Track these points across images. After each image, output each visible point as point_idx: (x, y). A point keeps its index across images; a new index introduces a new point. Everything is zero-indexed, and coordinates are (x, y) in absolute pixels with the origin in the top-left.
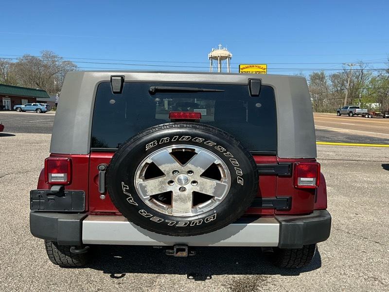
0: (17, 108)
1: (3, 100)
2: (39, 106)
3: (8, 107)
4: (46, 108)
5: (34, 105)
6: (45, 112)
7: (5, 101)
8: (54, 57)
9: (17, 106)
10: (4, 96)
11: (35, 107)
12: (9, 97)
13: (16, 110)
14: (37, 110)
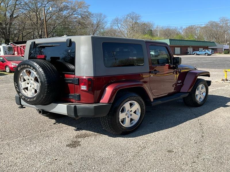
0: (194, 53)
1: (188, 49)
2: (207, 51)
3: (191, 52)
4: (211, 52)
5: (204, 51)
6: (210, 55)
7: (189, 50)
8: (227, 20)
9: (195, 52)
10: (189, 47)
11: (205, 52)
12: (192, 47)
13: (194, 54)
14: (206, 53)
